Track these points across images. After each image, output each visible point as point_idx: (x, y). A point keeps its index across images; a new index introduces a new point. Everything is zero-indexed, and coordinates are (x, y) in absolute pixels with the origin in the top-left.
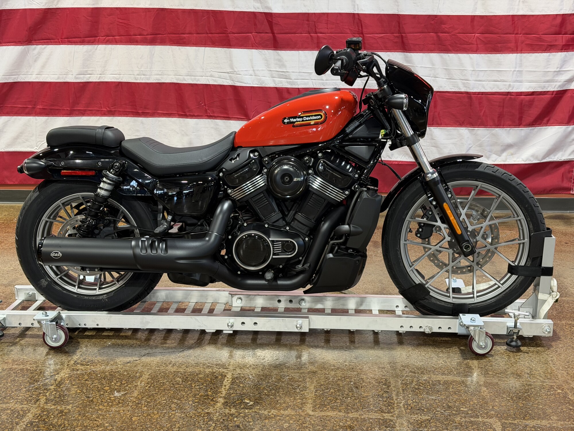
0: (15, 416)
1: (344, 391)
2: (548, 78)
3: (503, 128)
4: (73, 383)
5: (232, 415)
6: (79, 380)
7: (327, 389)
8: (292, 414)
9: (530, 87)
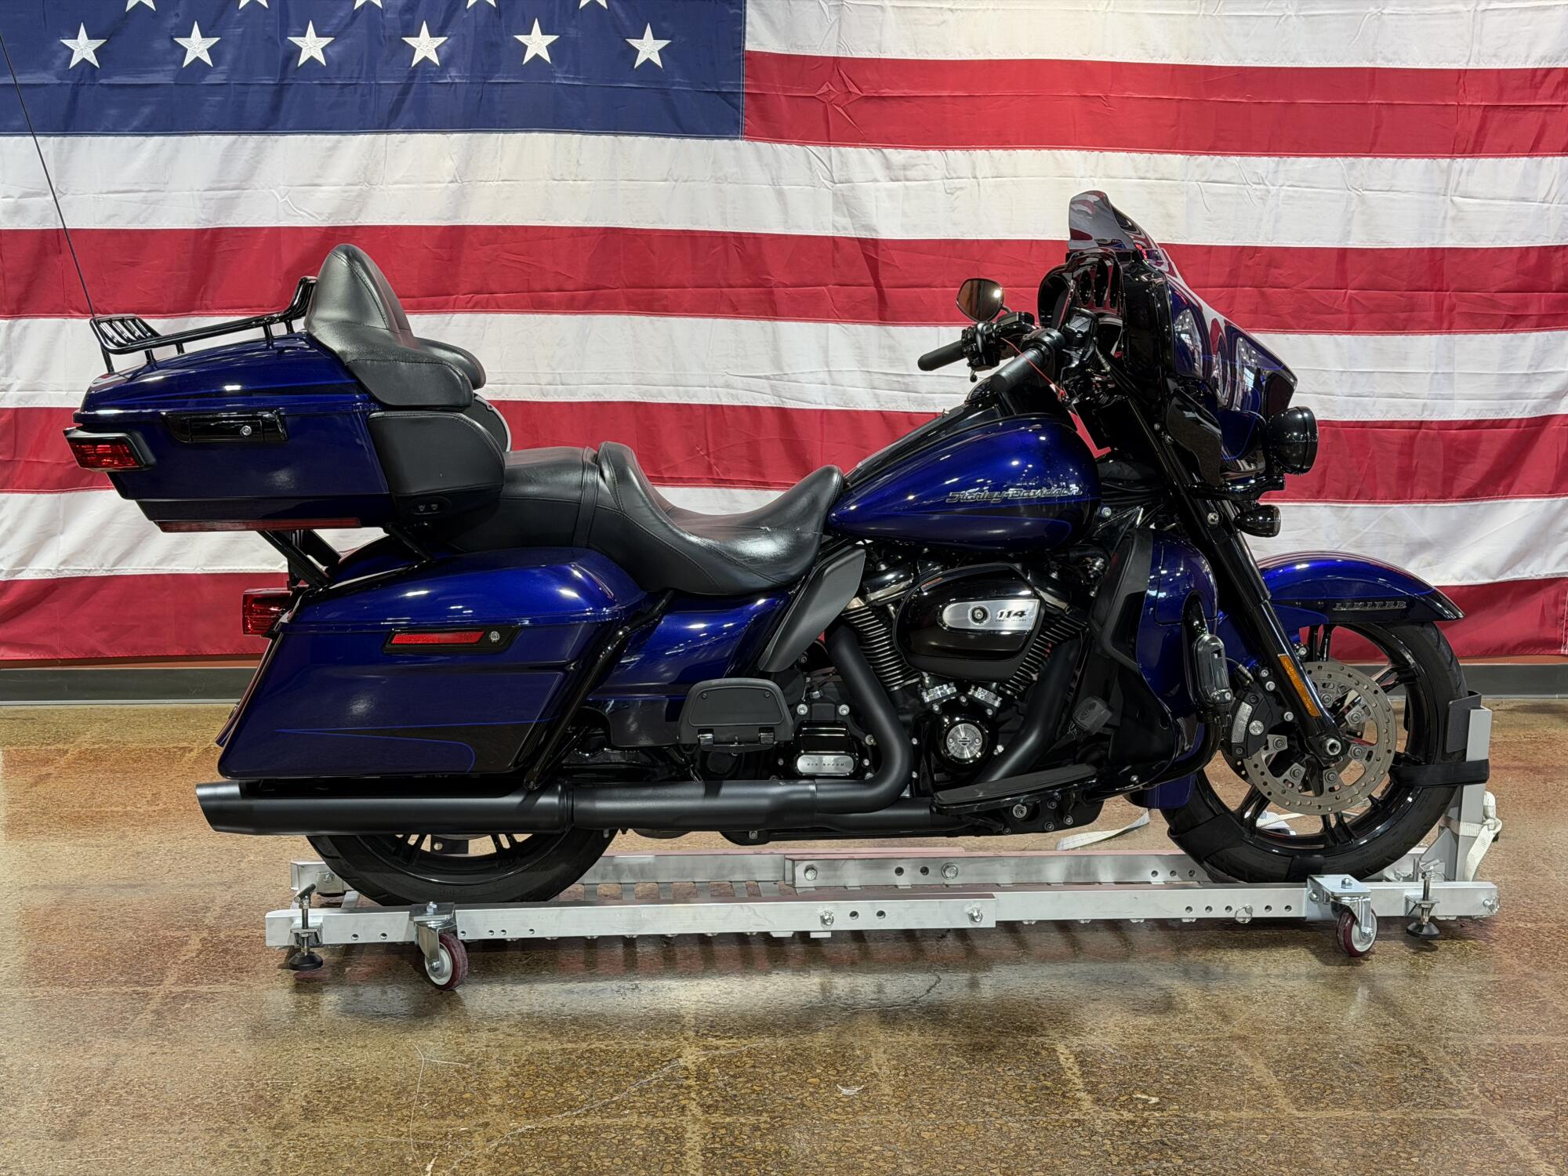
0: (662, 1138)
1: (1338, 1072)
2: (1509, 390)
3: (1410, 502)
4: (731, 1073)
5: (1133, 1122)
6: (737, 1067)
7: (1298, 1068)
8: (1260, 1116)
9: (1468, 410)
